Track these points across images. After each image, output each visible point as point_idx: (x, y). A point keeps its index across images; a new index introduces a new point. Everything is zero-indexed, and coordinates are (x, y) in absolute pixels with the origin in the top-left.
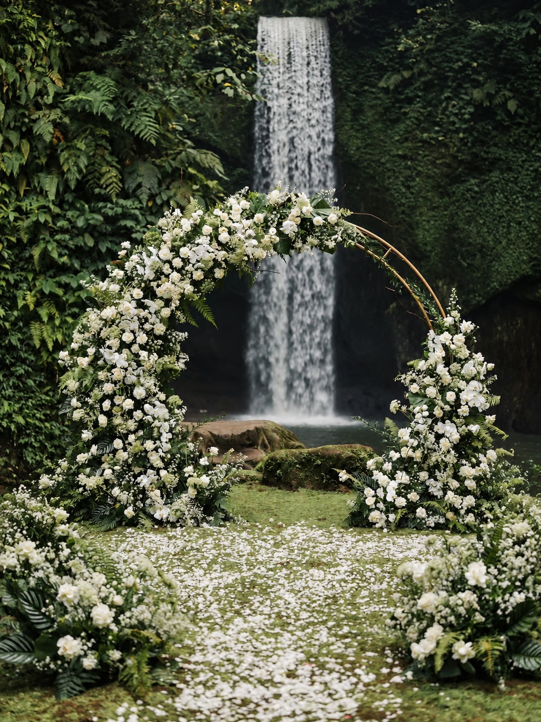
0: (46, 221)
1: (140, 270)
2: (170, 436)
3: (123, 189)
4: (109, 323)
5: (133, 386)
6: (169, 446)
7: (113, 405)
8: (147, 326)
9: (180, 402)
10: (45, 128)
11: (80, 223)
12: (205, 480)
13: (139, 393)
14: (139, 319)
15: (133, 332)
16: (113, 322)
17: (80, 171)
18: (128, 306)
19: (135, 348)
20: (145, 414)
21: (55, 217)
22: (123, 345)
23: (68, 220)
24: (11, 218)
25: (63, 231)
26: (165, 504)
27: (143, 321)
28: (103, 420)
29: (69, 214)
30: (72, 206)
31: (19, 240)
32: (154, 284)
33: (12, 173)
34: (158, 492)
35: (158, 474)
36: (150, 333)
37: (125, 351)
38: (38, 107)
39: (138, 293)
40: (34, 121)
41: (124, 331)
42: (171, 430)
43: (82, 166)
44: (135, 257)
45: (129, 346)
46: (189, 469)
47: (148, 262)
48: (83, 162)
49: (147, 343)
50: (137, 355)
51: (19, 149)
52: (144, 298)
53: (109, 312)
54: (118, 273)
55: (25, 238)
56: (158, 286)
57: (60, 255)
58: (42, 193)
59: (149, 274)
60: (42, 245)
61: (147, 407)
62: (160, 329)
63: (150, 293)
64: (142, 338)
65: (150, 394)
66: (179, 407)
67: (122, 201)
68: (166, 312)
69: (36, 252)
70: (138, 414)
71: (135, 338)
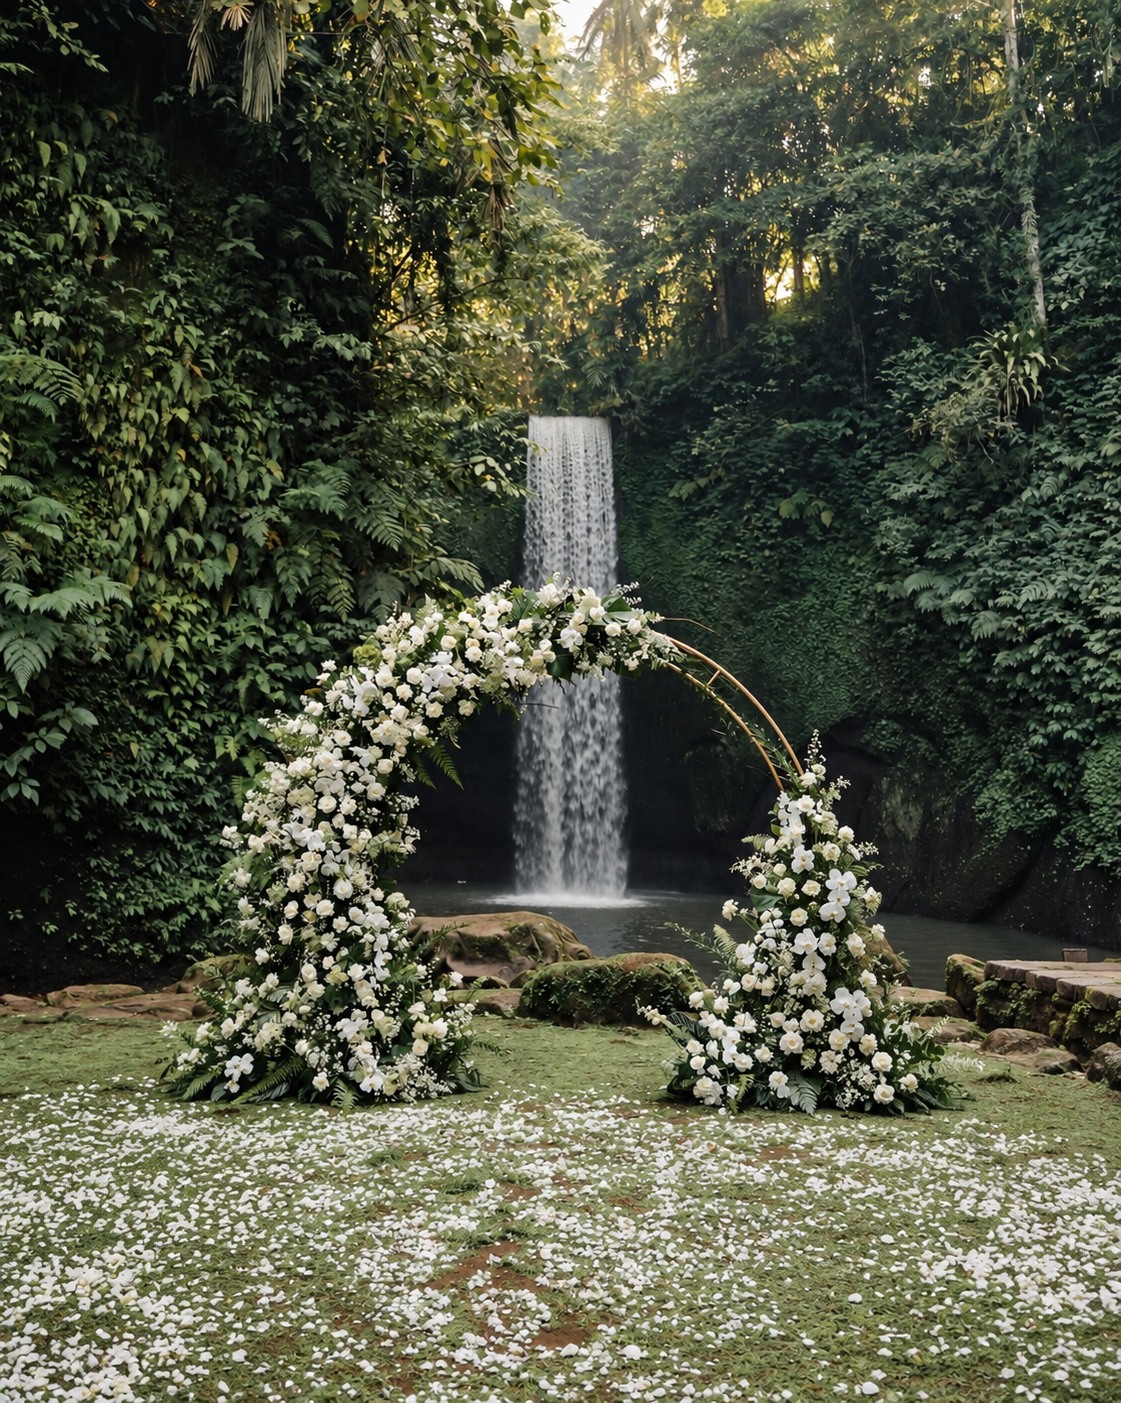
0: (256, 647)
1: (347, 702)
2: (389, 956)
3: (356, 606)
4: (299, 782)
5: (333, 879)
6: (386, 973)
7: (302, 908)
8: (357, 787)
9: (406, 903)
10: (257, 530)
11: (300, 649)
12: (440, 1027)
13: (343, 889)
14: (346, 776)
15: (335, 796)
16: (306, 779)
17: (301, 583)
18: (328, 757)
19: (338, 820)
20: (352, 923)
21: (268, 642)
22: (321, 816)
23: (286, 645)
24: (211, 642)
25: (278, 658)
26: (379, 1064)
27: (351, 779)
28: (285, 933)
29: (287, 638)
30: (291, 628)
31: (220, 670)
32: (367, 724)
33: (213, 586)
34: (368, 1046)
35: (369, 1017)
36: (361, 798)
37: (324, 824)
38: (250, 503)
39: (343, 737)
40: (246, 520)
41: (321, 795)
42: (390, 948)
43: (304, 577)
44: (341, 684)
45: (330, 817)
46: (417, 1009)
47: (358, 689)
48: (306, 571)
49: (357, 812)
50: (340, 832)
51: (224, 556)
52: (353, 744)
53: (299, 766)
54: (315, 707)
55: (228, 668)
56: (375, 726)
57: (273, 690)
58: (252, 610)
59: (360, 707)
60: (250, 677)
61: (354, 911)
62: (377, 791)
63: (361, 737)
64: (348, 805)
65: (357, 891)
66: (404, 910)
67: (353, 621)
68: (385, 766)
69: (242, 685)
70: (340, 923)
71: (339, 803)
